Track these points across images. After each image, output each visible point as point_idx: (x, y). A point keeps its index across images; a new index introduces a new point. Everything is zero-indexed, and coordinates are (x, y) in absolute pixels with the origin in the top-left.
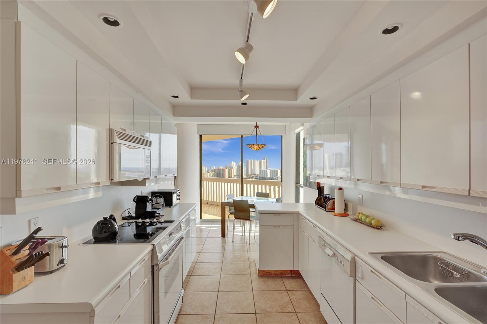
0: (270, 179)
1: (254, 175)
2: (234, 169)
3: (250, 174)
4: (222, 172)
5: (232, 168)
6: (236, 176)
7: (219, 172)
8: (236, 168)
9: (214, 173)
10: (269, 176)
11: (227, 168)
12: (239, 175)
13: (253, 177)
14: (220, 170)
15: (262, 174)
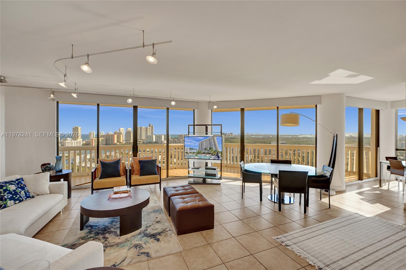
0: (156, 142)
1: (141, 140)
2: (123, 134)
4: (111, 138)
5: (121, 134)
6: (125, 141)
7: (108, 137)
8: (125, 133)
9: (103, 138)
10: (154, 140)
11: (116, 134)
12: (127, 140)
13: (141, 141)
14: (109, 135)
15: (149, 139)
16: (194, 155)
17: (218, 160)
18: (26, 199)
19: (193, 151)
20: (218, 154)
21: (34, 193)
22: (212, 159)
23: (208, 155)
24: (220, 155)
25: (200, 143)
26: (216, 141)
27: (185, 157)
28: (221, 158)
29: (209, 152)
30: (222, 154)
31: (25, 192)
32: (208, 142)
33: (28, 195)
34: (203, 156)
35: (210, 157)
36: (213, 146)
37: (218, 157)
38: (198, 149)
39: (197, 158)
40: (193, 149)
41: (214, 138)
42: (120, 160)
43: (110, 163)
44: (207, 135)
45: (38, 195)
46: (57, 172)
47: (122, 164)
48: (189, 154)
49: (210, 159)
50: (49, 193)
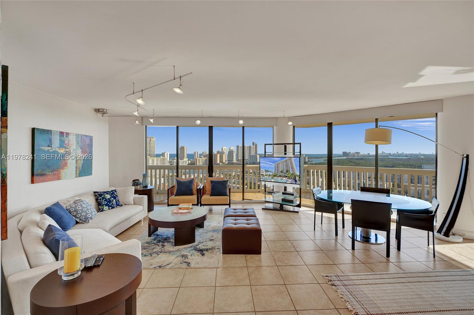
3: (240, 159)
16: (270, 178)
17: (296, 184)
18: (116, 206)
19: (269, 173)
20: (295, 178)
21: (123, 203)
22: (289, 183)
23: (284, 179)
24: (297, 178)
25: (276, 164)
26: (293, 162)
27: (261, 180)
28: (298, 182)
29: (286, 175)
30: (299, 178)
31: (116, 201)
32: (285, 164)
33: (118, 204)
34: (279, 179)
35: (287, 181)
36: (291, 169)
37: (296, 181)
38: (273, 172)
39: (273, 181)
40: (269, 171)
41: (291, 159)
42: (193, 179)
43: (184, 182)
44: (286, 156)
45: (126, 205)
46: (144, 187)
47: (195, 184)
48: (265, 176)
49: (287, 182)
50: (133, 204)
